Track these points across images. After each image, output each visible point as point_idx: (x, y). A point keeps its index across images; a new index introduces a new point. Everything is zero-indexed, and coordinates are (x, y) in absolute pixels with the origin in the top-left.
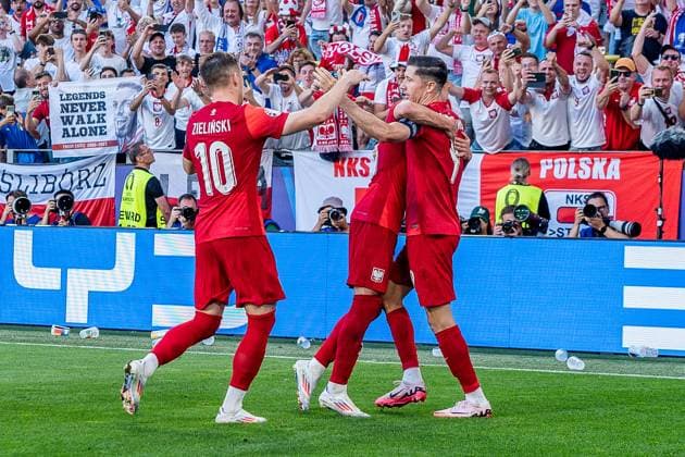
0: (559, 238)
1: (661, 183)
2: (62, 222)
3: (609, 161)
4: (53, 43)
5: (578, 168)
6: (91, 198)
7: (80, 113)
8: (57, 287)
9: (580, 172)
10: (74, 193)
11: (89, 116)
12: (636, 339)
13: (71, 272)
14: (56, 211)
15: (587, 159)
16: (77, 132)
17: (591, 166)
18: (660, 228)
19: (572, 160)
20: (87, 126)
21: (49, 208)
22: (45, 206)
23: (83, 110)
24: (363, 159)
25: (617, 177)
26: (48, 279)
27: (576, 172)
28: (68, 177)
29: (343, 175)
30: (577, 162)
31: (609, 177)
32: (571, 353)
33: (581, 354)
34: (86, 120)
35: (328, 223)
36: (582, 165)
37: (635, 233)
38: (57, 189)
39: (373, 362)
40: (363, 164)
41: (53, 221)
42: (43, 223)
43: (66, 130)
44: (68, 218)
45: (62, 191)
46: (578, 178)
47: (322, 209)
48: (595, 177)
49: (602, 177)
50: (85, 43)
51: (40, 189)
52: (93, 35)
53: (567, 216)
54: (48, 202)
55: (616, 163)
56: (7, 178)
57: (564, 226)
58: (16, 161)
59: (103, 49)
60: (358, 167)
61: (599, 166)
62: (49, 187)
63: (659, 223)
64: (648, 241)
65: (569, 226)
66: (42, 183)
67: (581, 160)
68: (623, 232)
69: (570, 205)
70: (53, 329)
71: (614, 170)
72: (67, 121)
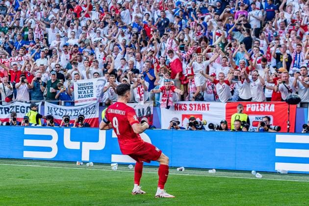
0: (253, 132)
1: (289, 113)
2: (80, 126)
3: (270, 105)
4: (77, 64)
5: (259, 108)
6: (90, 118)
7: (85, 90)
8: (79, 148)
9: (260, 109)
10: (85, 116)
11: (88, 91)
12: (280, 167)
13: (83, 143)
14: (78, 122)
15: (263, 104)
16: (83, 96)
17: (264, 107)
18: (289, 128)
19: (258, 104)
20: (87, 94)
21: (76, 121)
22: (74, 120)
23: (86, 89)
24: (184, 104)
25: (273, 110)
26: (75, 145)
27: (259, 109)
28: (82, 110)
29: (178, 110)
30: (259, 105)
31: (271, 111)
32: (257, 172)
33: (261, 172)
34: (86, 92)
35: (173, 126)
36: (261, 106)
37: (279, 130)
38: (79, 115)
39: (188, 175)
40: (184, 106)
41: (77, 125)
42: (74, 127)
43: (79, 96)
44: (82, 124)
45: (81, 115)
46: (260, 111)
47: (171, 121)
48: (266, 110)
49: (268, 111)
50: (88, 64)
51: (73, 115)
52: (91, 62)
53: (255, 124)
54: (76, 119)
55: (273, 106)
56: (62, 111)
57: (255, 128)
58: (65, 105)
59: (94, 67)
60: (183, 107)
61: (267, 106)
62: (76, 114)
63: (288, 127)
64: (284, 133)
65: (256, 127)
66: (74, 112)
67: (261, 104)
68: (275, 130)
69: (257, 120)
70: (77, 163)
71: (272, 108)
72: (80, 93)
